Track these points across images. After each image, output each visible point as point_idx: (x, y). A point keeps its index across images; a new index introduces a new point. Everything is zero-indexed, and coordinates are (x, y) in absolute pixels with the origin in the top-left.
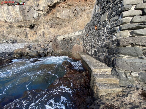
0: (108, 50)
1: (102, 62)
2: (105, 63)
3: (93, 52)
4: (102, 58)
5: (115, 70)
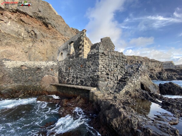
0: (93, 79)
1: (90, 86)
2: (91, 87)
3: (79, 81)
4: (89, 84)
5: (98, 88)
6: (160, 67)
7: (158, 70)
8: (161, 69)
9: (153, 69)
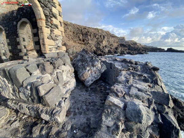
6: (117, 43)
7: (115, 45)
8: (117, 44)
9: (112, 45)
